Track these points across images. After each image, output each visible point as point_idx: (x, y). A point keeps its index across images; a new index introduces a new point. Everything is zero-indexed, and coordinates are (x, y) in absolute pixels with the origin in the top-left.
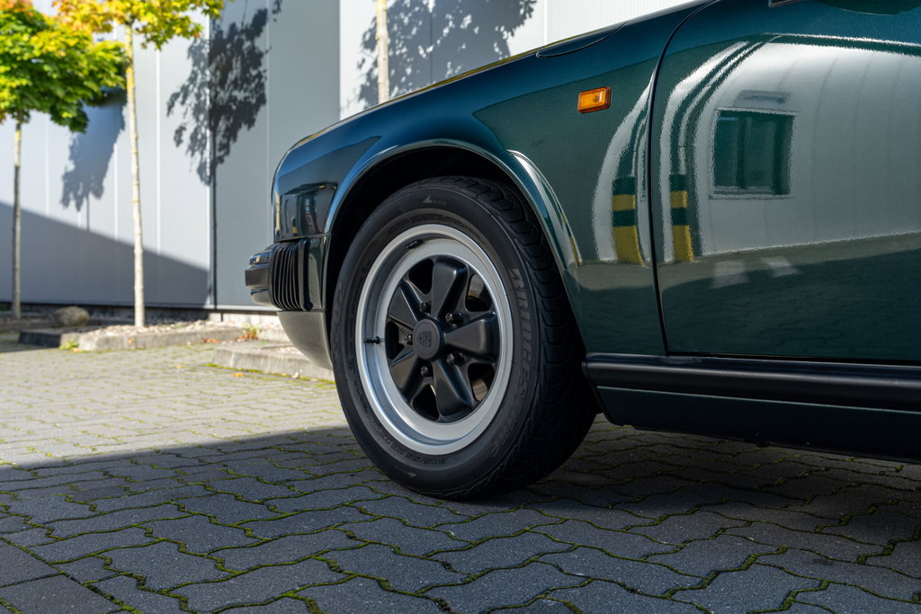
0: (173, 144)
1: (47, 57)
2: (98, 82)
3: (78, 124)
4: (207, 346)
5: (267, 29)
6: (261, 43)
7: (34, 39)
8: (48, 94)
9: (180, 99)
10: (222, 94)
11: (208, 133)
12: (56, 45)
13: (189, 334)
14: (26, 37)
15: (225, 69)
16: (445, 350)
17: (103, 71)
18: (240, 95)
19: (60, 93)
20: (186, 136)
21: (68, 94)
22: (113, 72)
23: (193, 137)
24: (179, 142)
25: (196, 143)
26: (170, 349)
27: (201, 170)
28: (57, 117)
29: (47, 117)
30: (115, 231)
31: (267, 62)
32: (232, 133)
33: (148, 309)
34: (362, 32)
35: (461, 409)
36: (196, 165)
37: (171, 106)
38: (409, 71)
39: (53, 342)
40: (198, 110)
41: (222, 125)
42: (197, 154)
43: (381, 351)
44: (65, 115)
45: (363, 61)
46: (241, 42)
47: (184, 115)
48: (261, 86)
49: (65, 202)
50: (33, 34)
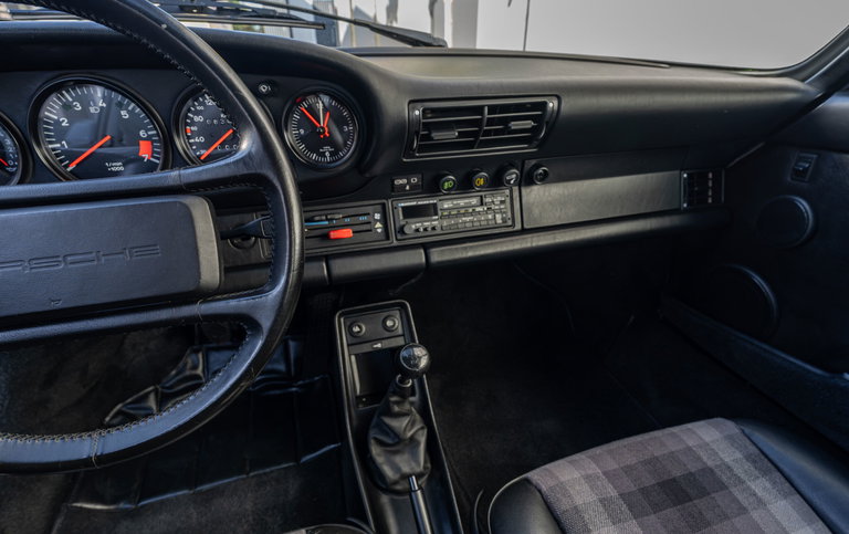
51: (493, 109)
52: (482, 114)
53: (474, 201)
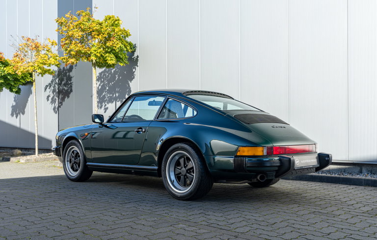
0: (46, 100)
1: (9, 74)
2: (24, 80)
3: (18, 92)
4: (55, 161)
5: (74, 70)
6: (72, 74)
7: (5, 68)
8: (9, 84)
9: (49, 87)
10: (60, 87)
11: (57, 98)
13: (51, 158)
14: (2, 68)
15: (61, 80)
16: (75, 162)
17: (26, 76)
18: (66, 88)
19: (13, 84)
20: (50, 98)
21: (15, 83)
23: (52, 99)
24: (48, 100)
25: (53, 101)
26: (45, 162)
27: (54, 109)
28: (11, 90)
29: (8, 91)
30: (29, 129)
31: (73, 80)
32: (63, 99)
33: (39, 149)
35: (77, 170)
36: (53, 107)
37: (46, 89)
38: (107, 88)
39: (8, 160)
40: (54, 91)
41: (60, 97)
42: (53, 104)
43: (69, 162)
44: (14, 90)
45: (97, 84)
46: (66, 73)
47: (49, 92)
48: (71, 86)
49: (12, 115)
50: (5, 67)
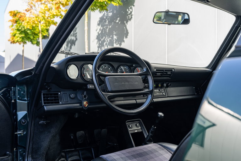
1: (28, 29)
8: (29, 38)
10: (70, 38)
11: (67, 47)
12: (30, 26)
18: (73, 38)
19: (32, 37)
22: (45, 32)
28: (32, 43)
32: (71, 47)
34: (97, 21)
41: (69, 45)
45: (97, 29)
48: (76, 36)
51: (165, 70)
52: (164, 71)
53: (158, 90)
